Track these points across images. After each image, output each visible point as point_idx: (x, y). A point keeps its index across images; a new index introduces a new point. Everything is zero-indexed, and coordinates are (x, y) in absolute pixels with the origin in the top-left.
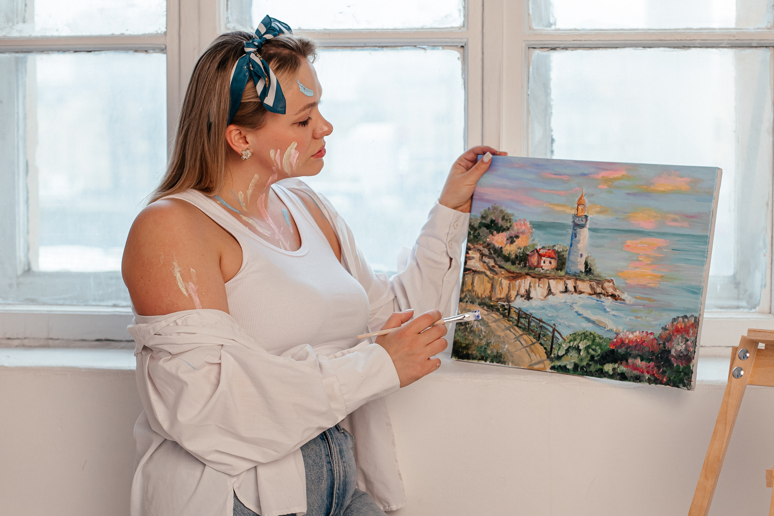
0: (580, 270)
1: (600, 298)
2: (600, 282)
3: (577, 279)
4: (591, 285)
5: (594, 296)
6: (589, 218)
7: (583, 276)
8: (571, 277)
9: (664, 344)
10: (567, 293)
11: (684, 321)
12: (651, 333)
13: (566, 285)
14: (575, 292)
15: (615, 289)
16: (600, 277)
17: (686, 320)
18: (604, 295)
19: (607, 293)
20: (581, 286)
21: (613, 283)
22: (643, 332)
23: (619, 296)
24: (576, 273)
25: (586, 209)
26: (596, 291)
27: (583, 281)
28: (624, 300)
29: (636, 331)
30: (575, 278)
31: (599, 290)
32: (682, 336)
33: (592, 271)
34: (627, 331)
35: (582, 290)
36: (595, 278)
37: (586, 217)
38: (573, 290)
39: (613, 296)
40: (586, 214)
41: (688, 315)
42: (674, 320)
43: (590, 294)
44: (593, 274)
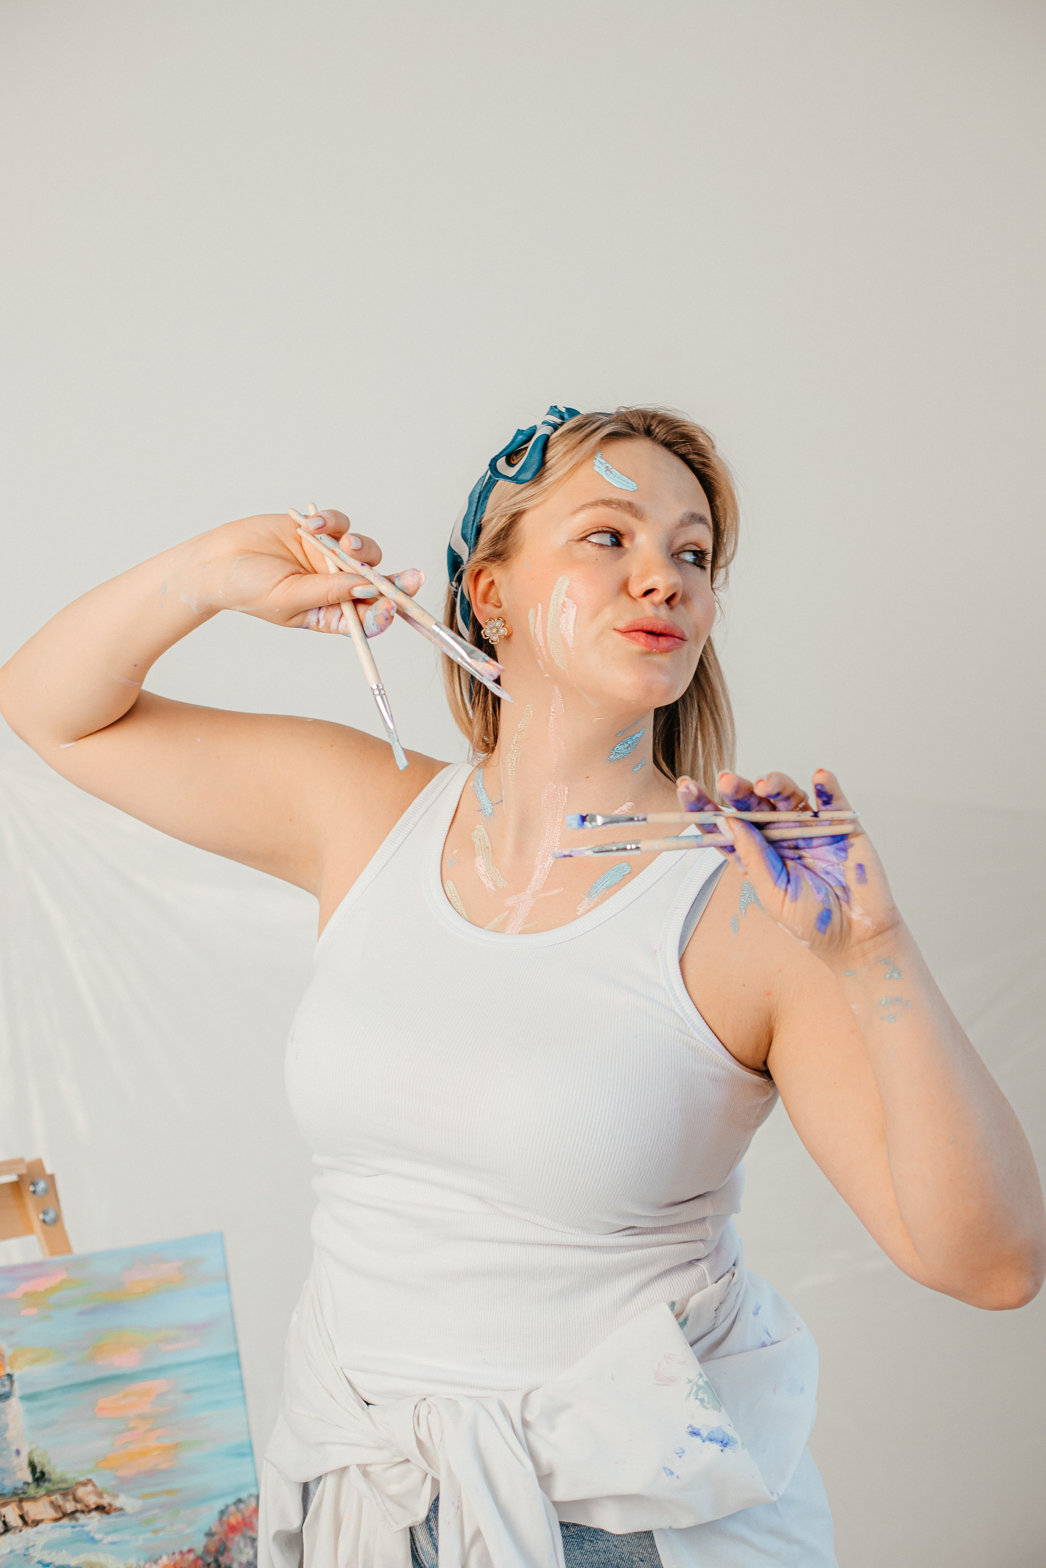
0: (22, 1482)
1: (77, 1520)
2: (68, 1492)
3: (21, 1501)
4: (52, 1503)
5: (65, 1521)
6: (15, 1378)
7: (32, 1491)
8: (9, 1500)
9: (216, 1561)
10: (11, 1532)
11: (238, 1510)
12: (190, 1551)
13: (3, 1519)
14: (24, 1526)
15: (100, 1495)
16: (64, 1481)
17: (242, 1506)
18: (83, 1512)
19: (87, 1506)
20: (33, 1510)
21: (94, 1485)
22: (174, 1554)
23: (110, 1505)
24: (16, 1489)
25: (7, 1360)
26: (64, 1510)
27: (34, 1499)
28: (121, 1509)
29: (161, 1558)
30: (16, 1498)
31: (70, 1507)
32: (244, 1536)
33: (46, 1476)
34: (146, 1562)
35: (39, 1517)
36: (56, 1487)
37: (10, 1376)
38: (20, 1523)
39: (100, 1508)
40: (8, 1370)
41: (243, 1495)
42: (222, 1513)
43: (56, 1520)
44: (49, 1480)
